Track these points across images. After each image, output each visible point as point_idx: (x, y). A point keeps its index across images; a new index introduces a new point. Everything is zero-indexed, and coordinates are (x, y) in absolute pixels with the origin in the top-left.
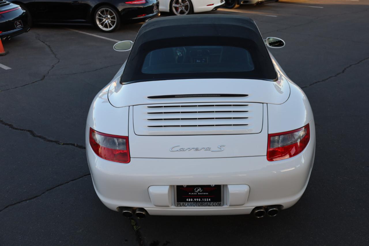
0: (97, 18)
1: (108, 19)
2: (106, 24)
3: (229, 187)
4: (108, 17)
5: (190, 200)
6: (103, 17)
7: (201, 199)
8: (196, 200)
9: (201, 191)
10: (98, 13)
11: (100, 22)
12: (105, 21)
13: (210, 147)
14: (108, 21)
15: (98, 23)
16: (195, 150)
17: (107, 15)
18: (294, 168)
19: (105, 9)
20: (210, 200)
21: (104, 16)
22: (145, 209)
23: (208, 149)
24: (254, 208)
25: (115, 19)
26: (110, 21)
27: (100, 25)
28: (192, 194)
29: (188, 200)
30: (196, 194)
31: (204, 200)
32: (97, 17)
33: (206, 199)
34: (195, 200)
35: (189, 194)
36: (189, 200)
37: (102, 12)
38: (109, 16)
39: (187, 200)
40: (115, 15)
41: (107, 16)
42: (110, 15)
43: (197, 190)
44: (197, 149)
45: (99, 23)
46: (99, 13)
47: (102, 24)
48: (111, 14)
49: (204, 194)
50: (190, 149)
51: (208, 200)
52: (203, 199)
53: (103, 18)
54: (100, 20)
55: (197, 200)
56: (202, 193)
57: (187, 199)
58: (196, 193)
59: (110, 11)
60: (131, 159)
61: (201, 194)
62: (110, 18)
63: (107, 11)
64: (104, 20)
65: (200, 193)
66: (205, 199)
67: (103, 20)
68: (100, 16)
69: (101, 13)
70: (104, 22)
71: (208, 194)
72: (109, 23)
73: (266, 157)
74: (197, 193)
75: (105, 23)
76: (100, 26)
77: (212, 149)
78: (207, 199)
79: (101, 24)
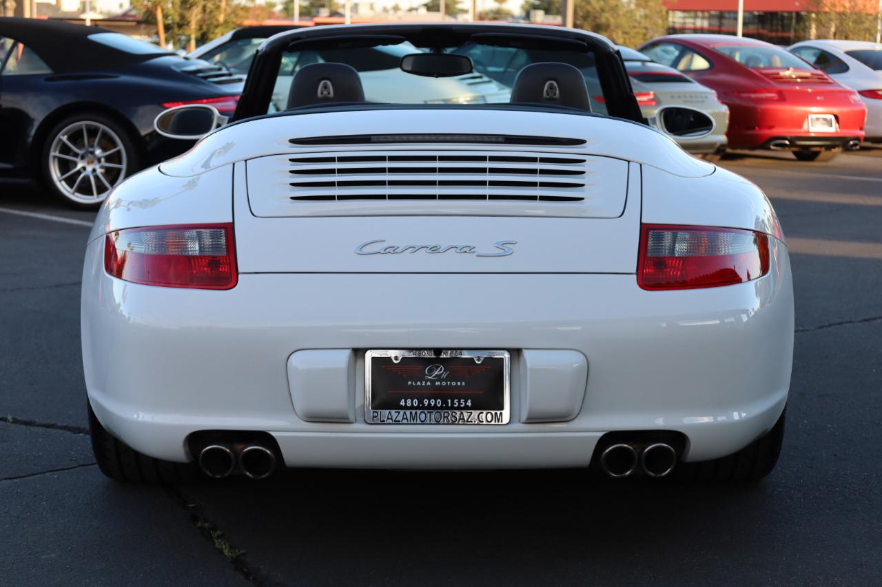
0: (55, 157)
1: (96, 162)
2: (86, 179)
3: (526, 353)
4: (95, 156)
5: (412, 402)
6: (76, 155)
7: (445, 401)
8: (429, 404)
9: (444, 376)
10: (60, 140)
11: (62, 174)
12: (84, 168)
13: (472, 245)
14: (94, 170)
15: (55, 173)
16: (430, 251)
17: (92, 146)
18: (718, 322)
19: (86, 125)
20: (469, 403)
21: (80, 152)
22: (273, 434)
23: (470, 250)
24: (601, 434)
25: (120, 163)
26: (101, 167)
27: (63, 183)
28: (419, 383)
29: (406, 402)
30: (429, 383)
31: (453, 403)
32: (52, 154)
33: (459, 402)
34: (426, 404)
35: (410, 383)
36: (409, 403)
37: (76, 137)
38: (98, 152)
39: (403, 403)
40: (121, 146)
41: (91, 149)
42: (104, 150)
43: (431, 371)
44: (434, 250)
45: (59, 175)
46: (65, 138)
47: (70, 181)
48: (107, 143)
49: (454, 384)
50: (415, 249)
51: (466, 402)
52: (449, 401)
53: (78, 160)
54: (65, 166)
55: (433, 404)
56: (446, 380)
57: (403, 400)
58: (430, 380)
59: (105, 135)
60: (240, 276)
61: (444, 383)
62: (103, 160)
63: (93, 132)
64: (80, 166)
65: (441, 380)
66: (456, 401)
67: (75, 164)
68: (65, 149)
69: (69, 139)
70: (79, 173)
71: (463, 384)
72: (97, 178)
73: (635, 276)
74: (433, 382)
75: (82, 176)
76: (63, 188)
77: (479, 251)
78: (462, 401)
79: (67, 180)
